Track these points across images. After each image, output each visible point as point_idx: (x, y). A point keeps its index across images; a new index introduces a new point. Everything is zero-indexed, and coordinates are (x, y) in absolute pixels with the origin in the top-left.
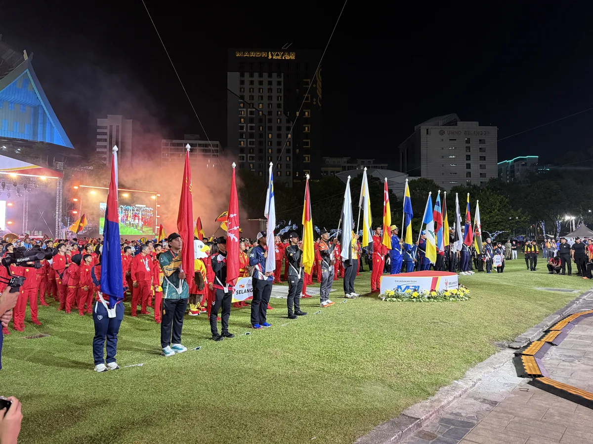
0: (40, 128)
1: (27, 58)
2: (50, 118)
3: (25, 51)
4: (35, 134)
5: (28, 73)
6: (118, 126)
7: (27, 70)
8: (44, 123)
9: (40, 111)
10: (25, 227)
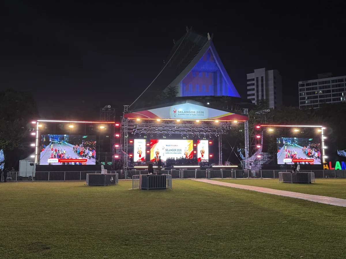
0: (218, 86)
1: (210, 38)
2: (225, 78)
3: (208, 34)
4: (215, 90)
5: (211, 48)
6: (262, 77)
7: (210, 47)
8: (221, 83)
9: (218, 75)
10: (220, 159)
